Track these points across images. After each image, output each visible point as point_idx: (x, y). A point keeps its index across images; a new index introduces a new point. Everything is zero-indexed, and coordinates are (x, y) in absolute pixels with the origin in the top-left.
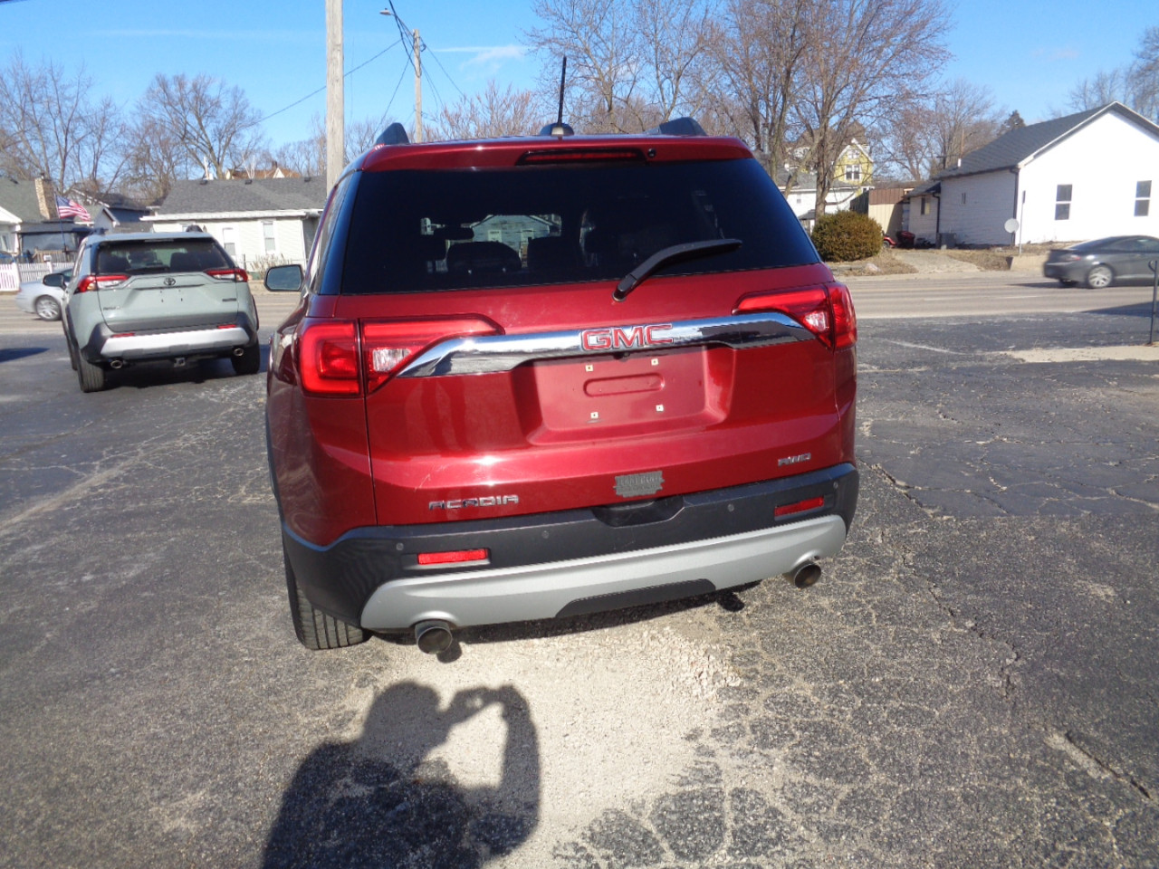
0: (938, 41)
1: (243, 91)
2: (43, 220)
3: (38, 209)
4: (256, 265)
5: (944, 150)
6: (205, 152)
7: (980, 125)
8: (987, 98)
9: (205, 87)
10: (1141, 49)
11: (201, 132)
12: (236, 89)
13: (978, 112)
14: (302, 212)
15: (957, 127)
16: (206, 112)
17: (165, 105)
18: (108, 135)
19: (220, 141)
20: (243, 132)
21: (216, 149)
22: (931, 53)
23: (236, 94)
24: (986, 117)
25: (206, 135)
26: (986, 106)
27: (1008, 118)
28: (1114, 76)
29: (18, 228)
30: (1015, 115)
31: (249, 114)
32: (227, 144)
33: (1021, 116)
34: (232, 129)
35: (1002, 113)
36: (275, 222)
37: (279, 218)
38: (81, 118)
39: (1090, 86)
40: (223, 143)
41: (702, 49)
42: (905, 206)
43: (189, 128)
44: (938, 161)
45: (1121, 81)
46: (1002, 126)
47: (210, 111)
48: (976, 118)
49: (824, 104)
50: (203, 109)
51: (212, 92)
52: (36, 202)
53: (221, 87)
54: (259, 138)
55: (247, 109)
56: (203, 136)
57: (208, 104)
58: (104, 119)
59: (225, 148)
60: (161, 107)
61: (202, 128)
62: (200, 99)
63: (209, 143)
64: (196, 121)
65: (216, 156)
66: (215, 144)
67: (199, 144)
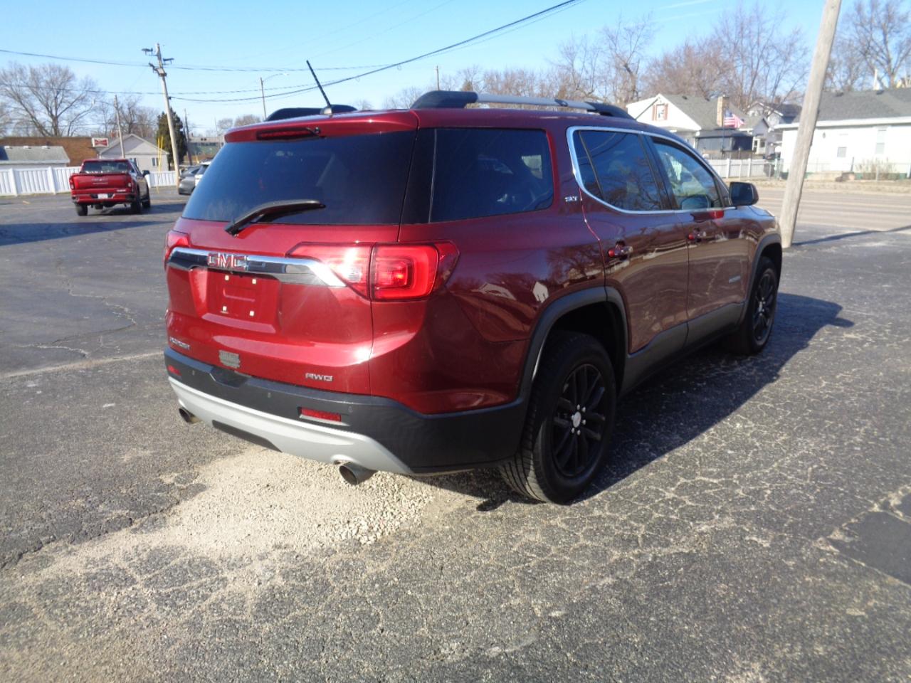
2: (716, 127)
3: (716, 118)
4: (861, 167)
6: (882, 65)
9: (897, 6)
11: (883, 46)
16: (893, 27)
17: (856, 25)
18: (792, 58)
19: (899, 53)
21: (894, 61)
25: (887, 50)
29: (698, 134)
38: (773, 46)
40: (902, 55)
43: (872, 44)
47: (896, 27)
50: (890, 25)
51: (902, 10)
52: (716, 114)
56: (885, 51)
57: (896, 21)
58: (792, 45)
59: (902, 59)
60: (852, 28)
61: (885, 42)
62: (889, 18)
63: (888, 56)
64: (881, 38)
65: (893, 67)
66: (894, 58)
67: (878, 58)
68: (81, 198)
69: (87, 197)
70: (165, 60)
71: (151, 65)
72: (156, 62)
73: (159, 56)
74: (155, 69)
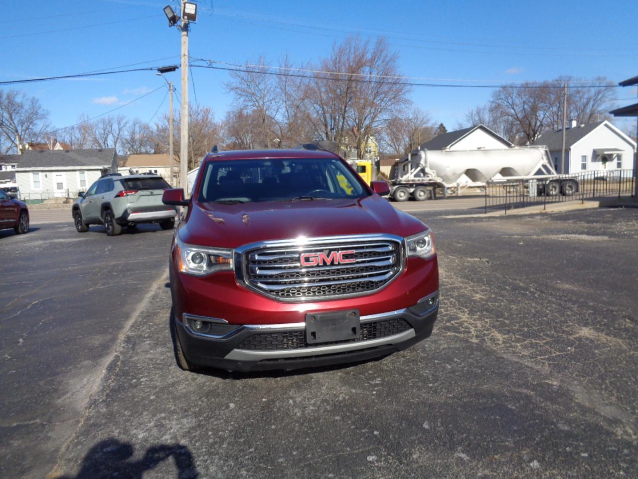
0: (407, 96)
1: (38, 100)
5: (411, 140)
7: (426, 129)
8: (429, 116)
9: (14, 98)
10: (492, 99)
12: (33, 99)
13: (425, 123)
14: (101, 167)
15: (416, 129)
16: (14, 110)
19: (22, 126)
20: (37, 122)
21: (20, 131)
22: (406, 101)
23: (34, 101)
24: (429, 125)
25: (14, 123)
26: (428, 120)
27: (438, 126)
28: (484, 109)
30: (442, 125)
31: (40, 112)
32: (27, 128)
33: (444, 126)
34: (31, 121)
35: (435, 123)
36: (86, 172)
39: (474, 113)
41: (307, 97)
42: (396, 167)
44: (408, 146)
45: (487, 111)
46: (436, 130)
47: (17, 110)
48: (424, 126)
49: (359, 120)
50: (13, 109)
51: (18, 99)
53: (24, 97)
54: (48, 126)
55: (41, 109)
57: (16, 106)
61: (12, 119)
62: (11, 103)
63: (16, 128)
64: (9, 116)
66: (19, 128)
67: (10, 129)
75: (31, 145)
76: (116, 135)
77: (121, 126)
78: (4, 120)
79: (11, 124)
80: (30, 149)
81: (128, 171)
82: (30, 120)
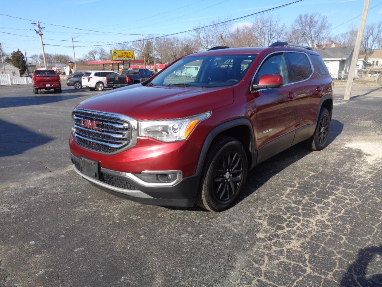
1: (326, 17)
6: (309, 39)
9: (314, 17)
12: (324, 17)
14: (340, 59)
20: (323, 31)
23: (324, 18)
25: (311, 33)
31: (327, 25)
36: (330, 62)
37: (332, 61)
38: (275, 31)
40: (316, 36)
47: (314, 25)
50: (312, 24)
51: (316, 19)
53: (319, 16)
55: (327, 23)
57: (314, 23)
58: (282, 30)
59: (316, 37)
60: (299, 25)
61: (310, 31)
62: (311, 21)
63: (311, 36)
64: (309, 29)
65: (313, 40)
66: (313, 36)
67: (308, 37)
68: (39, 86)
69: (42, 86)
70: (41, 28)
71: (35, 30)
72: (38, 29)
73: (39, 26)
74: (37, 32)
75: (318, 46)
76: (375, 36)
77: (380, 29)
78: (306, 31)
79: (309, 34)
80: (317, 48)
81: (362, 61)
82: (320, 31)
